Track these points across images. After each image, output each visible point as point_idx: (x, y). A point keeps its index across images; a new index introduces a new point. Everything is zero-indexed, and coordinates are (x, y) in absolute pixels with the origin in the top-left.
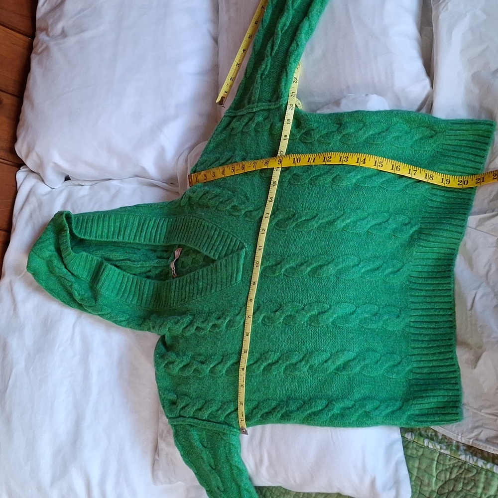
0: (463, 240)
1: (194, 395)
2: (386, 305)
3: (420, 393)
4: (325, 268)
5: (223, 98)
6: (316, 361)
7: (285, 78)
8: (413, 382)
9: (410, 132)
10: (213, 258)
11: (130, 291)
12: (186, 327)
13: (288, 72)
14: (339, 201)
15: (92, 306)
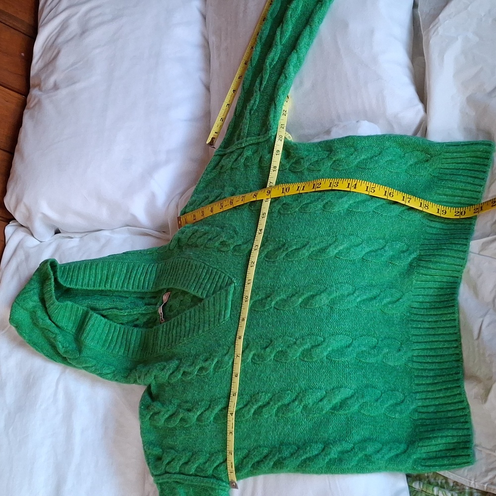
0: (466, 266)
1: (180, 447)
2: (385, 338)
3: (426, 433)
4: (318, 298)
5: (213, 138)
6: (310, 400)
7: (274, 109)
8: (419, 423)
9: (404, 157)
10: (201, 297)
11: (116, 341)
12: (173, 372)
13: (277, 104)
14: (330, 228)
15: (76, 359)
